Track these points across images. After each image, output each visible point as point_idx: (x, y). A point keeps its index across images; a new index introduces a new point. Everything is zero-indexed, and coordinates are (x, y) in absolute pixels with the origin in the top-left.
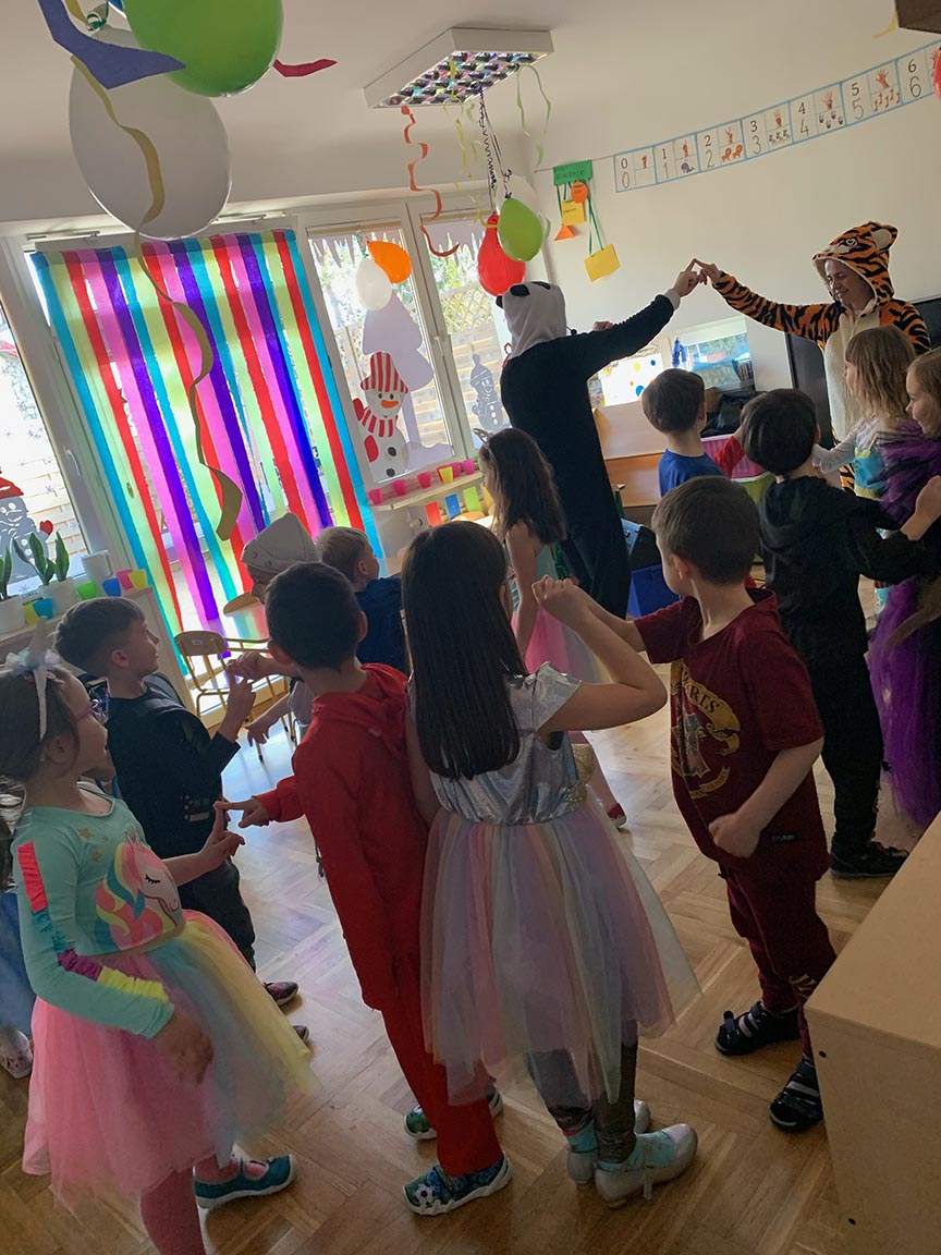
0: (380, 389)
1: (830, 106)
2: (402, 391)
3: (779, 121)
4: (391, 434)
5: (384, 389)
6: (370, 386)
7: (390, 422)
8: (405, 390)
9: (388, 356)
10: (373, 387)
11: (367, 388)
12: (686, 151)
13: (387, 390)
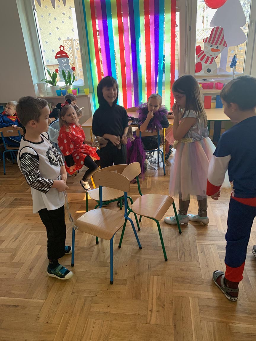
0: (212, 43)
2: (224, 45)
4: (211, 63)
5: (214, 43)
6: (207, 41)
7: (213, 58)
8: (225, 45)
9: (222, 29)
10: (209, 42)
11: (206, 42)
13: (216, 44)
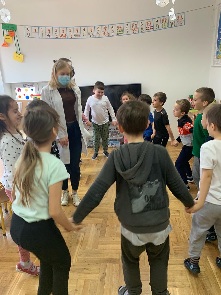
1: (92, 31)
3: (77, 31)
12: (49, 31)
